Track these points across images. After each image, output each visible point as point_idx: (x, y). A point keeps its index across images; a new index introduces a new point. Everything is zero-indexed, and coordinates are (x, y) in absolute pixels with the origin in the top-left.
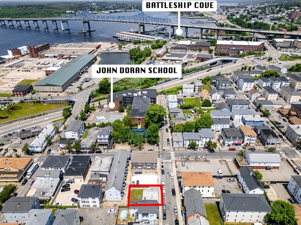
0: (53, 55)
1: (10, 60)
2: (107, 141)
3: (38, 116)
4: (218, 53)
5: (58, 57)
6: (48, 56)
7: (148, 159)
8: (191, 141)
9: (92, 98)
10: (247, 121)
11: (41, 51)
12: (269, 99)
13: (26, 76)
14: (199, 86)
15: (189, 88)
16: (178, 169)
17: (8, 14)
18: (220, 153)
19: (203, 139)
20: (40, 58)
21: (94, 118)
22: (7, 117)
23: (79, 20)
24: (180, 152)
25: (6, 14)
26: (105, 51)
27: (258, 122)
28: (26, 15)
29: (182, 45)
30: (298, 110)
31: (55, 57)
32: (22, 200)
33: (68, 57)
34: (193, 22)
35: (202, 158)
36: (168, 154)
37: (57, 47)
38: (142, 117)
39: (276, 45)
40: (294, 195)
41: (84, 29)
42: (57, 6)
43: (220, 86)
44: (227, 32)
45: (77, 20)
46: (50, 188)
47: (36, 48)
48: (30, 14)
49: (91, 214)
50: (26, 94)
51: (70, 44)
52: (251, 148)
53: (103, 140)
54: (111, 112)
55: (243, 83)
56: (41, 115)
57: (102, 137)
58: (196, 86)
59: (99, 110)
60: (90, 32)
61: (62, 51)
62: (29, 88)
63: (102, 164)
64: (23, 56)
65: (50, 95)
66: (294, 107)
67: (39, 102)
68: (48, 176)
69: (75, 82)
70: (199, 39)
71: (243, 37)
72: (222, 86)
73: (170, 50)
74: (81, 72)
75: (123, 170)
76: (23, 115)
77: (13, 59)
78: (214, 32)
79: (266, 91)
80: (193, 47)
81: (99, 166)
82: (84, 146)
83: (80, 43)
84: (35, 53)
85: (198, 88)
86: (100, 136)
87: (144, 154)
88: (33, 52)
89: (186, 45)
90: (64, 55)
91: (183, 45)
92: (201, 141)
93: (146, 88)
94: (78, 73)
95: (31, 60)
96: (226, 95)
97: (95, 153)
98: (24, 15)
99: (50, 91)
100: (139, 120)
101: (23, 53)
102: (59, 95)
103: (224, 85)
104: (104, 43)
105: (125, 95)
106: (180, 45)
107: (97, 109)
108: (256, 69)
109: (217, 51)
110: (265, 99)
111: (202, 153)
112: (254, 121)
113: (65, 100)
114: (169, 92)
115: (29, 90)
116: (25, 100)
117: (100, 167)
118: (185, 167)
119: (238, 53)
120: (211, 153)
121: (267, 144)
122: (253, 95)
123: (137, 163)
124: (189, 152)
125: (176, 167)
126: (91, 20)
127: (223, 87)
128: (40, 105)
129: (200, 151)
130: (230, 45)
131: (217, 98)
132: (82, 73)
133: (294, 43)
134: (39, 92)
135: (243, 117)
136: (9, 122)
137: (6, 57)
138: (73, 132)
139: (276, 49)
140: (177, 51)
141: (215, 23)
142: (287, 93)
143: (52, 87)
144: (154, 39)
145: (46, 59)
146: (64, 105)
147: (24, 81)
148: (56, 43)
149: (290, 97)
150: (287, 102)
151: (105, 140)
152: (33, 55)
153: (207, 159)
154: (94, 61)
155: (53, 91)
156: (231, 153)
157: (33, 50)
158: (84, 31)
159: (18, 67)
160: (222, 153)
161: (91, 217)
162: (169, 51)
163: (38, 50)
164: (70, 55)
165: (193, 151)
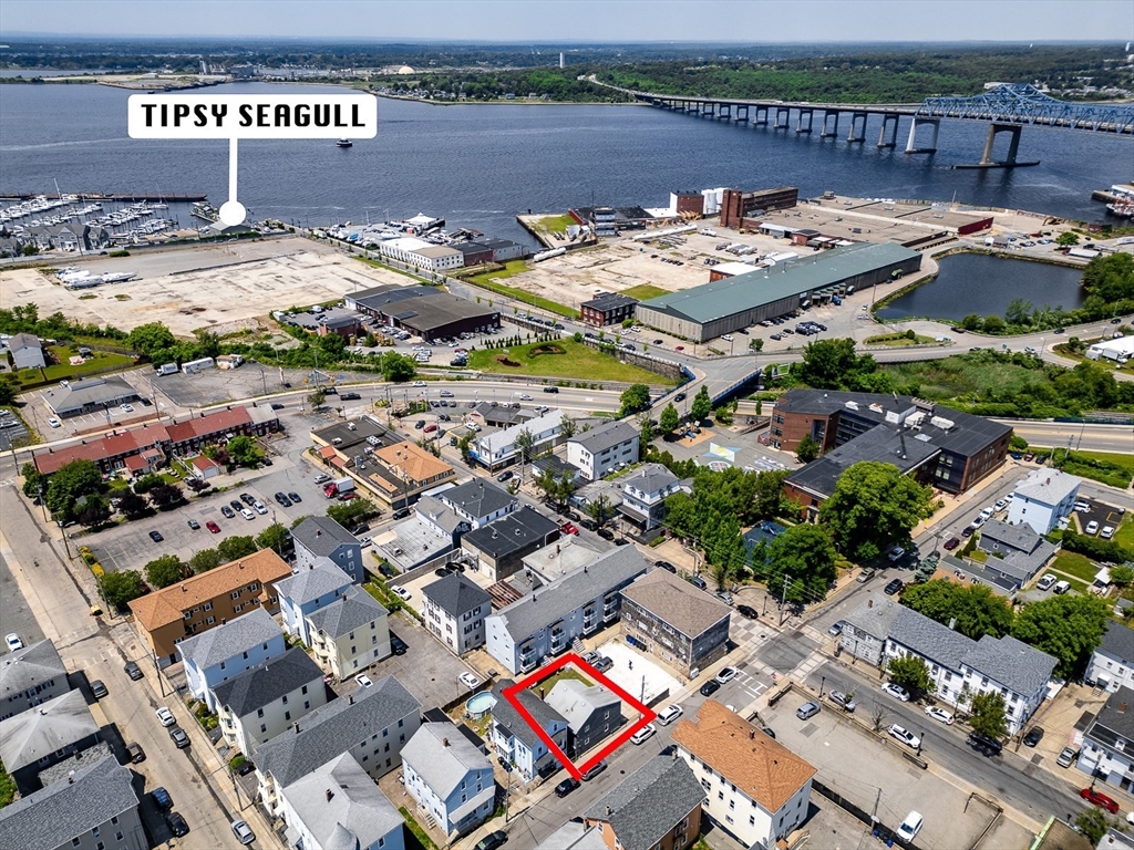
0: (782, 229)
1: (661, 223)
2: (646, 513)
3: (578, 386)
5: (796, 238)
6: (768, 230)
7: (673, 611)
8: (914, 655)
9: (762, 387)
11: (759, 212)
13: (657, 277)
16: (772, 713)
17: (781, 86)
18: (1017, 775)
19: (970, 672)
20: (742, 233)
21: (706, 445)
22: (517, 365)
23: (982, 118)
25: (775, 88)
26: (989, 245)
28: (832, 90)
31: (788, 235)
32: (331, 531)
33: (827, 242)
35: (908, 741)
36: (796, 652)
37: (824, 206)
41: (985, 155)
42: (967, 62)
45: (974, 117)
46: (422, 549)
47: (745, 200)
48: (847, 90)
49: (428, 654)
50: (610, 324)
51: (877, 200)
53: (638, 505)
54: (771, 448)
56: (585, 386)
57: (637, 494)
59: (740, 428)
60: (1009, 166)
61: (823, 220)
62: (624, 308)
63: (558, 560)
64: (704, 217)
65: (660, 342)
67: (613, 351)
68: (434, 519)
69: (763, 325)
74: (814, 297)
75: (583, 598)
76: (552, 372)
77: (670, 222)
81: (547, 558)
82: (582, 499)
83: (920, 202)
84: (738, 212)
86: (633, 490)
88: (733, 211)
90: (819, 235)
92: (960, 680)
94: (797, 300)
95: (713, 233)
97: (596, 532)
98: (826, 90)
99: (668, 330)
100: (815, 503)
101: (708, 207)
102: (682, 348)
104: (1021, 217)
105: (852, 405)
107: (740, 424)
113: (674, 366)
114: (1090, 465)
115: (624, 314)
116: (588, 335)
117: (549, 563)
120: (975, 748)
123: (636, 606)
124: (883, 693)
125: (772, 703)
126: (1027, 122)
128: (611, 361)
129: (933, 714)
132: (816, 302)
134: (642, 325)
136: (508, 377)
137: (656, 212)
138: (586, 451)
143: (677, 320)
145: (760, 237)
146: (666, 380)
147: (641, 289)
148: (828, 193)
151: (642, 507)
152: (730, 219)
153: (924, 757)
154: (900, 270)
155: (678, 334)
157: (734, 203)
158: (982, 163)
159: (664, 245)
160: (1031, 783)
161: (422, 659)
163: (749, 205)
164: (835, 239)
165: (904, 698)
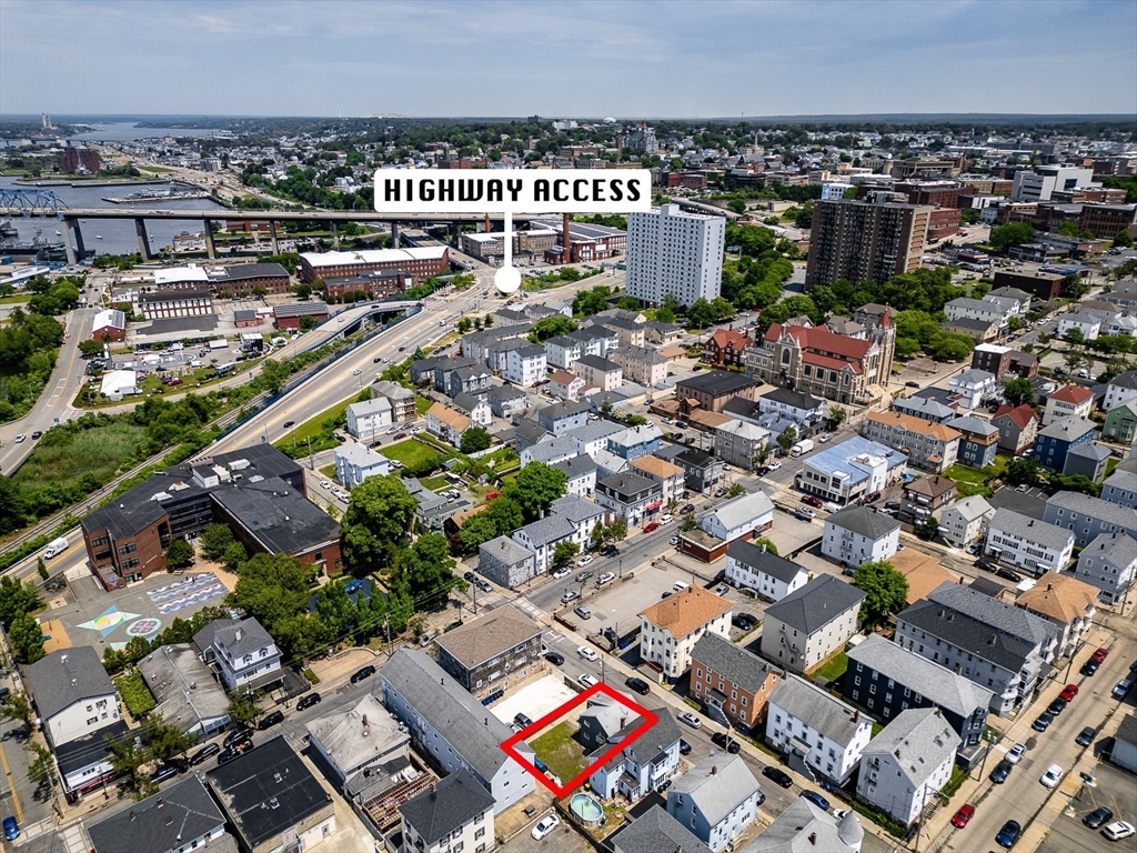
2: (276, 666)
4: (336, 294)
7: (513, 634)
8: (553, 545)
10: (628, 448)
12: (607, 389)
14: (405, 400)
15: (377, 413)
18: (633, 548)
19: (580, 525)
21: (76, 632)
24: (540, 590)
27: (651, 442)
29: (177, 283)
30: (698, 393)
34: (116, 200)
35: (611, 577)
38: (329, 542)
39: (479, 250)
40: (845, 559)
43: (465, 385)
44: (293, 227)
52: (685, 508)
53: (261, 667)
54: (131, 585)
55: (519, 363)
57: (256, 657)
58: (398, 401)
59: (62, 599)
66: (685, 389)
70: (208, 258)
71: (360, 239)
72: (469, 382)
73: (140, 306)
78: (244, 230)
79: (590, 368)
80: (227, 285)
82: (198, 726)
85: (403, 404)
86: (247, 657)
87: (490, 627)
89: (195, 282)
91: (183, 282)
92: (576, 535)
93: (188, 457)
96: (503, 404)
100: (318, 557)
103: (473, 378)
105: (161, 495)
106: (171, 283)
108: (498, 322)
109: (332, 287)
110: (598, 390)
111: (593, 567)
112: (642, 444)
117: (373, 740)
118: (593, 618)
119: (400, 285)
120: (613, 556)
121: (707, 485)
122: (570, 386)
123: (486, 664)
124: (562, 579)
125: (573, 630)
127: (472, 384)
129: (585, 563)
130: (353, 265)
131: (486, 418)
133: (519, 241)
135: (610, 442)
138: (93, 702)
139: (487, 262)
140: (175, 309)
141: (208, 198)
142: (636, 363)
144: (10, 275)
149: (649, 372)
150: (645, 386)
151: (268, 666)
153: (624, 574)
156: (652, 539)
160: (638, 546)
162: (137, 311)
165: (569, 571)
